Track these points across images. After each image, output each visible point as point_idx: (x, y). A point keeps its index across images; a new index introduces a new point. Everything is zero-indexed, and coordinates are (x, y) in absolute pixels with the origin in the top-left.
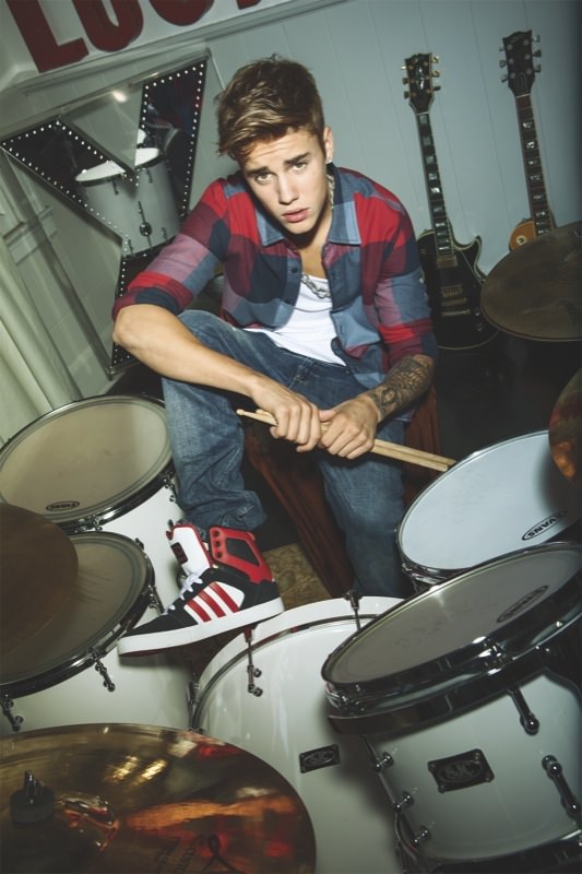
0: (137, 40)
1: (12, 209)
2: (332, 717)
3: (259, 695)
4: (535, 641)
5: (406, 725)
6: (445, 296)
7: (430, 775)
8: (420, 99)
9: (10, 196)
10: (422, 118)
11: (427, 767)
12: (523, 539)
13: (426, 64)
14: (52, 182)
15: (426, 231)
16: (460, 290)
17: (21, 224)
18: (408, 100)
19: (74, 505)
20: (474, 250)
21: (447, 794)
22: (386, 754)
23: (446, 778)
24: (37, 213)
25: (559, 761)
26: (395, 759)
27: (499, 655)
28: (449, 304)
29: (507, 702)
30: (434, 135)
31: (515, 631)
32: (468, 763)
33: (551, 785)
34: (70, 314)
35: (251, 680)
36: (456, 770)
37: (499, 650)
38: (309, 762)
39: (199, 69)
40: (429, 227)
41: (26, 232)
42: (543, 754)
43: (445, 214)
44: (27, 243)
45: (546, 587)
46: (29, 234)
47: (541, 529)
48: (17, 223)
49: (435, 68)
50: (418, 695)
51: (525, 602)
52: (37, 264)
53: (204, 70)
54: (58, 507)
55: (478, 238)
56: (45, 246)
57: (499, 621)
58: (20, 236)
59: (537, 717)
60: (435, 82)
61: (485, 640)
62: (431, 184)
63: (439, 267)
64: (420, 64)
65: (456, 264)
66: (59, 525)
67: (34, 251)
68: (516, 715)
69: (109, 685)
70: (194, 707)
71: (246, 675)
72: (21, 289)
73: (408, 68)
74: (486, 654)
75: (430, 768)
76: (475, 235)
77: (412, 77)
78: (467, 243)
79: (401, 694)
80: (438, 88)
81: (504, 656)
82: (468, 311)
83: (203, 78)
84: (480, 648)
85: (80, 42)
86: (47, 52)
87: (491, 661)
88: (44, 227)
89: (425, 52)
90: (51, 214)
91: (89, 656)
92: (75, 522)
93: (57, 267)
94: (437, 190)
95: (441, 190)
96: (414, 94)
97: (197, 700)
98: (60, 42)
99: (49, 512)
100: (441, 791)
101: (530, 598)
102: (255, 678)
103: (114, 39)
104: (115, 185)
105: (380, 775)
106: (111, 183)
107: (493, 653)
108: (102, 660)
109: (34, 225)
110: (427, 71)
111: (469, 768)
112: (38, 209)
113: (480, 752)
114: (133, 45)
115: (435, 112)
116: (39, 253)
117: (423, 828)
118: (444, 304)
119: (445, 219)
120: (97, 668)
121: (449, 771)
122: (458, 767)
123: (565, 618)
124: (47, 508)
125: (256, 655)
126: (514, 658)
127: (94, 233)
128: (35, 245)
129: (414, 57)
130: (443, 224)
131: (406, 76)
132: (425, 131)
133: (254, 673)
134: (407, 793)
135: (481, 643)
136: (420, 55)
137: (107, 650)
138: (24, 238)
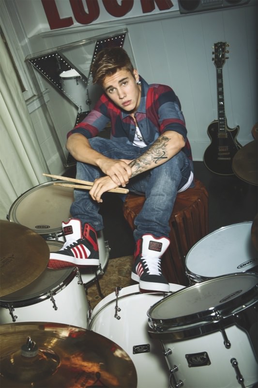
0: (96, 21)
1: (31, 88)
2: (149, 332)
3: (119, 319)
4: (233, 312)
5: (179, 338)
6: (220, 150)
7: (186, 360)
8: (219, 62)
9: (31, 83)
10: (219, 70)
11: (185, 356)
12: (238, 268)
13: (223, 47)
14: (51, 80)
15: (215, 121)
16: (228, 149)
17: (35, 95)
18: (214, 61)
19: (47, 227)
20: (235, 132)
21: (192, 368)
22: (169, 349)
23: (192, 361)
24: (42, 91)
25: (238, 361)
26: (172, 351)
27: (218, 315)
28: (222, 154)
29: (219, 334)
30: (223, 79)
31: (226, 307)
32: (201, 357)
33: (233, 369)
34: (51, 137)
35: (116, 312)
36: (196, 359)
37: (219, 314)
38: (137, 350)
39: (122, 37)
40: (217, 119)
41: (36, 99)
42: (232, 357)
43: (224, 114)
44: (36, 104)
45: (241, 291)
46: (38, 100)
47: (245, 265)
48: (32, 95)
49: (227, 49)
50: (184, 327)
51: (232, 296)
52: (39, 114)
53: (124, 38)
54: (41, 227)
55: (238, 126)
56: (44, 106)
57: (220, 302)
58: (33, 101)
59: (231, 342)
60: (227, 55)
61: (214, 309)
62: (220, 100)
63: (219, 137)
64: (221, 46)
65: (227, 137)
66: (41, 235)
67: (38, 108)
68: (222, 340)
69: (55, 307)
70: (90, 321)
71: (115, 310)
72: (30, 124)
73: (215, 48)
74: (213, 314)
75: (186, 357)
76: (237, 125)
77: (216, 52)
78: (233, 128)
79: (178, 326)
80: (227, 58)
81: (220, 316)
82: (230, 159)
83: (123, 42)
84: (211, 312)
85: (70, 19)
86: (55, 21)
87: (215, 318)
88: (44, 98)
89: (224, 42)
90: (48, 92)
91: (49, 294)
92: (48, 234)
93: (48, 116)
94: (222, 103)
95: (224, 103)
96: (217, 60)
97: (92, 318)
98: (61, 18)
99: (36, 229)
100: (190, 367)
101: (234, 294)
102: (118, 312)
103: (85, 19)
104: (77, 81)
105: (166, 357)
106: (75, 80)
107: (216, 314)
108: (54, 297)
109: (40, 96)
110: (223, 50)
111: (201, 359)
112: (43, 89)
113: (206, 353)
114: (94, 22)
115: (225, 69)
116: (41, 109)
117: (181, 381)
118: (219, 154)
119: (224, 116)
120: (51, 300)
121: (193, 359)
122: (197, 358)
123: (247, 304)
124: (36, 227)
125: (119, 302)
126: (224, 318)
127: (65, 102)
128: (39, 105)
129: (219, 43)
130: (223, 119)
131: (214, 51)
132: (220, 76)
133: (117, 309)
134: (175, 366)
135: (212, 310)
136: (221, 43)
137: (56, 293)
138: (35, 102)
